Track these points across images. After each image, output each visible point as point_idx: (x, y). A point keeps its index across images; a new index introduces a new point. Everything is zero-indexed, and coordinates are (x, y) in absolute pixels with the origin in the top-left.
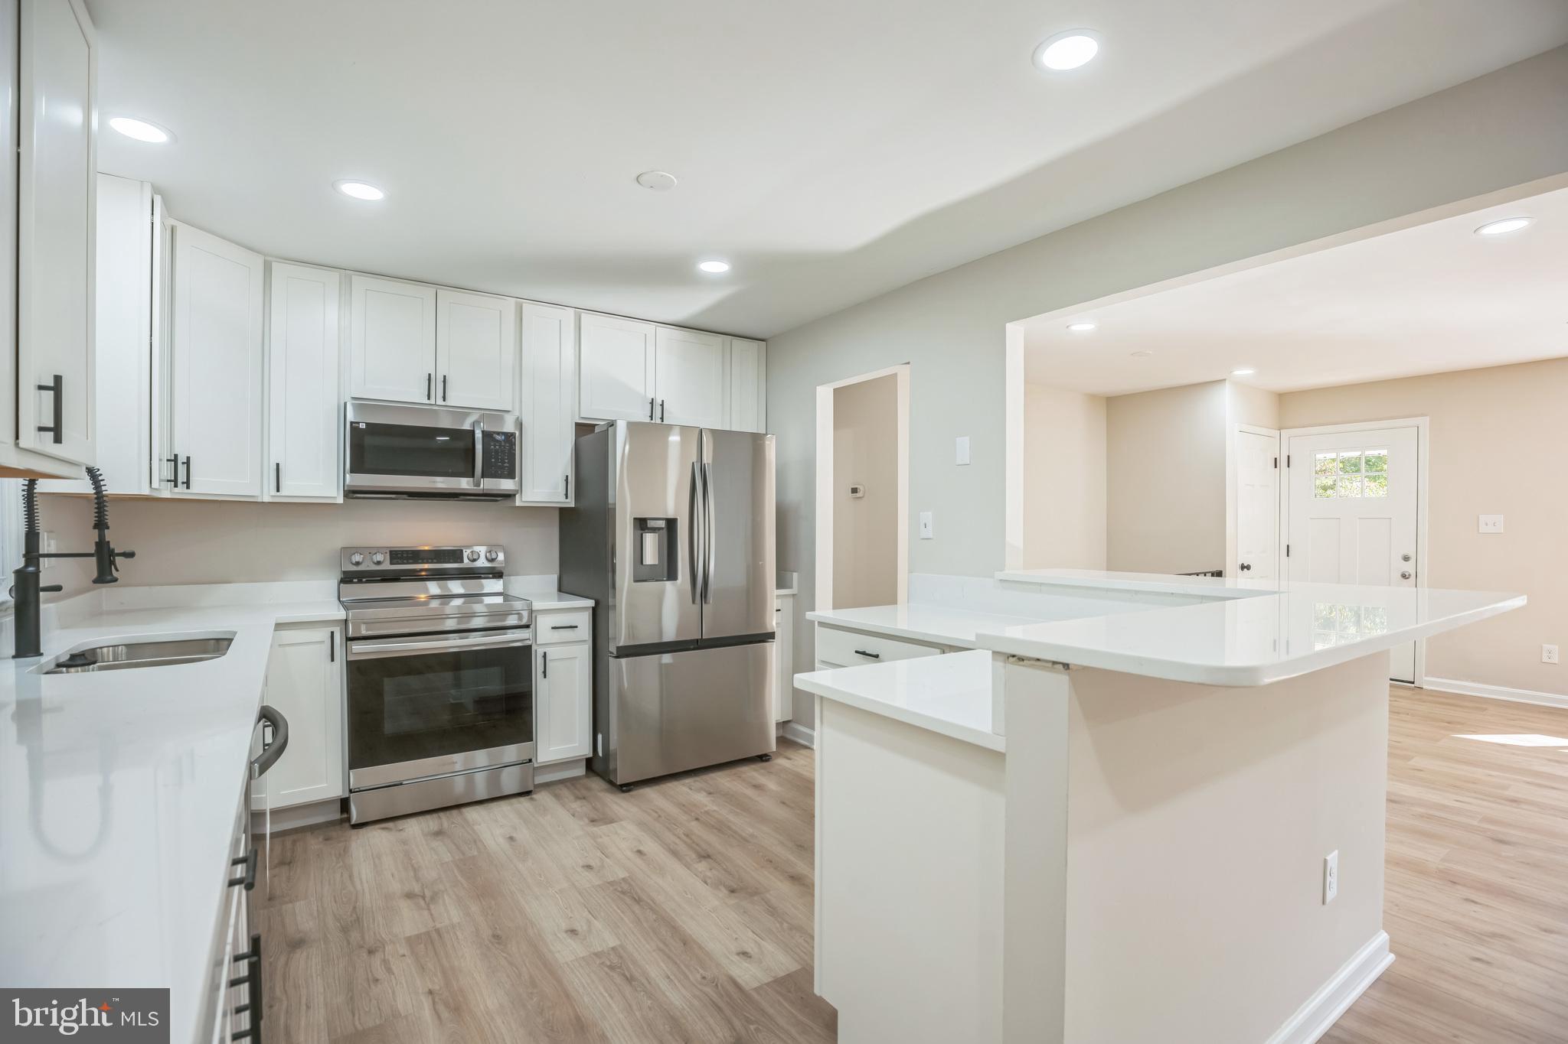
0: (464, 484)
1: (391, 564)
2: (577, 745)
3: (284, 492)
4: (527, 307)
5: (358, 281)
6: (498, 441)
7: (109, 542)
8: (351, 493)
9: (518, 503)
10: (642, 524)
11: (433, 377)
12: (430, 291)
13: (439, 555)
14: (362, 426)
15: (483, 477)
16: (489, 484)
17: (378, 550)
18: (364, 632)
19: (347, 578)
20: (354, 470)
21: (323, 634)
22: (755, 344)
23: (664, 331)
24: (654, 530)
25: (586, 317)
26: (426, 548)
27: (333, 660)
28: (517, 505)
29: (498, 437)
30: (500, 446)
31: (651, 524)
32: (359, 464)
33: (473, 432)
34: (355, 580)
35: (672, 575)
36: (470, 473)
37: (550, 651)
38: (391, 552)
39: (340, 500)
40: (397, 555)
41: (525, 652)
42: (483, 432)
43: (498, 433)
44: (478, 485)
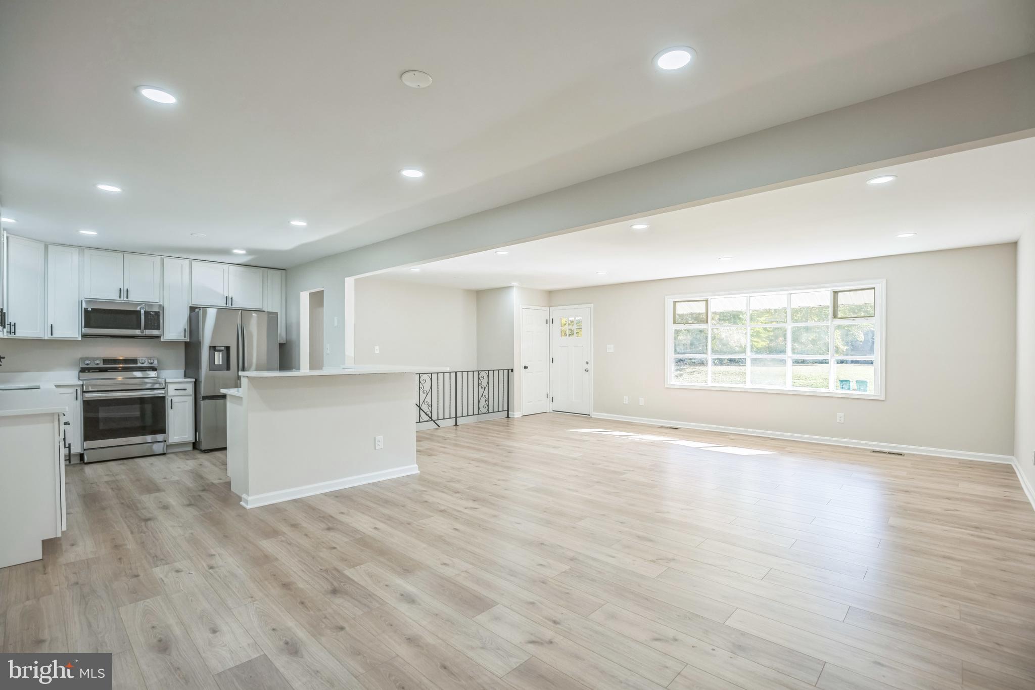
0: (137, 332)
1: (103, 364)
2: (187, 436)
3: (54, 335)
4: (166, 260)
5: (87, 251)
8: (84, 336)
9: (162, 340)
10: (213, 348)
11: (122, 289)
12: (120, 255)
13: (126, 361)
14: (90, 309)
15: (145, 329)
16: (148, 332)
17: (97, 359)
18: (90, 389)
19: (83, 370)
20: (85, 327)
21: (73, 390)
22: (279, 272)
23: (232, 268)
24: (220, 351)
25: (194, 263)
26: (121, 358)
27: (77, 400)
30: (153, 316)
31: (217, 348)
32: (87, 325)
33: (140, 311)
34: (87, 371)
35: (228, 368)
36: (139, 327)
37: (175, 399)
38: (103, 360)
39: (80, 339)
40: (106, 361)
41: (163, 399)
42: (145, 311)
43: (152, 312)
44: (142, 332)
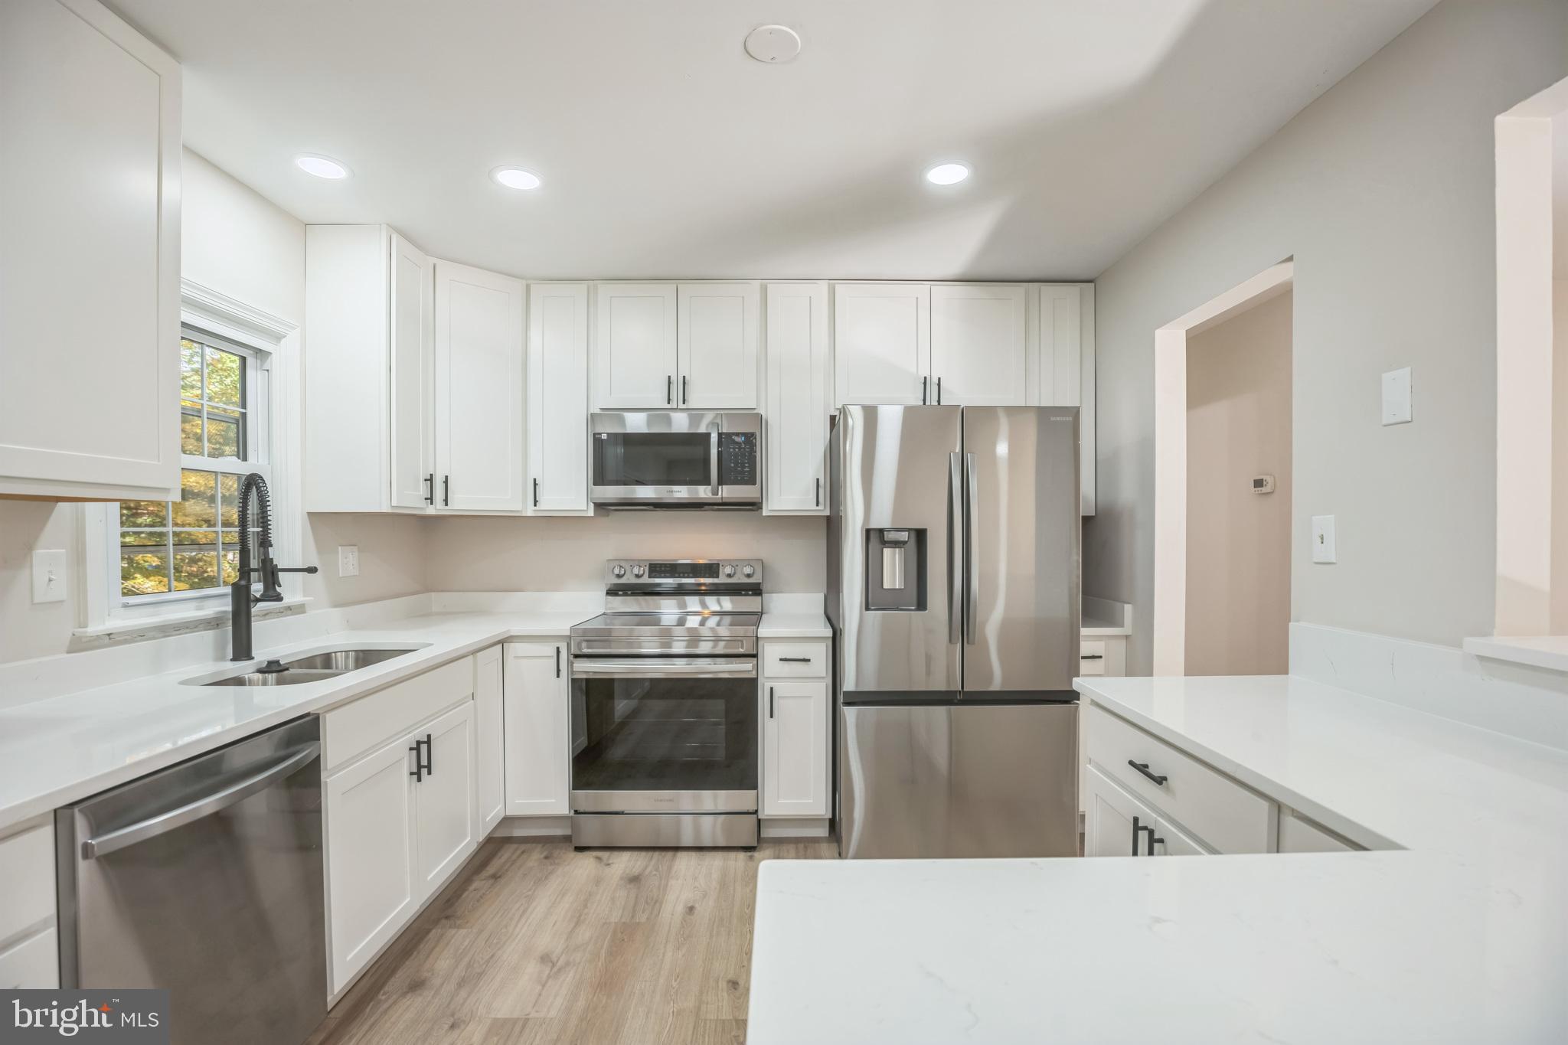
0: (703, 492)
1: (649, 577)
3: (542, 506)
4: (772, 287)
5: (604, 289)
6: (737, 443)
7: (272, 559)
8: (601, 507)
9: (765, 513)
10: (875, 537)
11: (674, 379)
12: (670, 287)
13: (695, 570)
14: (604, 436)
15: (721, 482)
16: (727, 492)
17: (639, 563)
18: (586, 651)
19: (612, 592)
20: (598, 482)
21: (549, 650)
22: (1075, 289)
23: (940, 290)
24: (896, 544)
25: (840, 288)
27: (558, 676)
28: (764, 514)
29: (737, 439)
30: (740, 448)
31: (890, 536)
32: (600, 477)
33: (708, 435)
34: (620, 593)
35: (921, 604)
36: (706, 481)
37: (781, 689)
38: (650, 564)
39: (591, 513)
40: (656, 569)
41: (751, 684)
42: (720, 435)
43: (737, 434)
44: (715, 493)
